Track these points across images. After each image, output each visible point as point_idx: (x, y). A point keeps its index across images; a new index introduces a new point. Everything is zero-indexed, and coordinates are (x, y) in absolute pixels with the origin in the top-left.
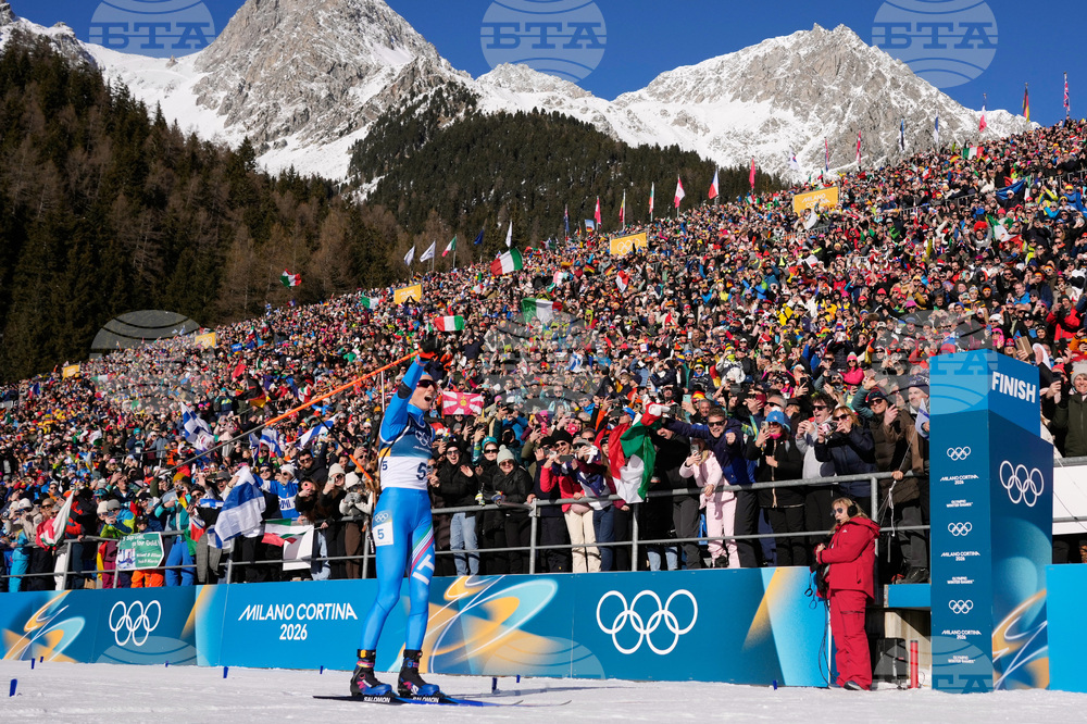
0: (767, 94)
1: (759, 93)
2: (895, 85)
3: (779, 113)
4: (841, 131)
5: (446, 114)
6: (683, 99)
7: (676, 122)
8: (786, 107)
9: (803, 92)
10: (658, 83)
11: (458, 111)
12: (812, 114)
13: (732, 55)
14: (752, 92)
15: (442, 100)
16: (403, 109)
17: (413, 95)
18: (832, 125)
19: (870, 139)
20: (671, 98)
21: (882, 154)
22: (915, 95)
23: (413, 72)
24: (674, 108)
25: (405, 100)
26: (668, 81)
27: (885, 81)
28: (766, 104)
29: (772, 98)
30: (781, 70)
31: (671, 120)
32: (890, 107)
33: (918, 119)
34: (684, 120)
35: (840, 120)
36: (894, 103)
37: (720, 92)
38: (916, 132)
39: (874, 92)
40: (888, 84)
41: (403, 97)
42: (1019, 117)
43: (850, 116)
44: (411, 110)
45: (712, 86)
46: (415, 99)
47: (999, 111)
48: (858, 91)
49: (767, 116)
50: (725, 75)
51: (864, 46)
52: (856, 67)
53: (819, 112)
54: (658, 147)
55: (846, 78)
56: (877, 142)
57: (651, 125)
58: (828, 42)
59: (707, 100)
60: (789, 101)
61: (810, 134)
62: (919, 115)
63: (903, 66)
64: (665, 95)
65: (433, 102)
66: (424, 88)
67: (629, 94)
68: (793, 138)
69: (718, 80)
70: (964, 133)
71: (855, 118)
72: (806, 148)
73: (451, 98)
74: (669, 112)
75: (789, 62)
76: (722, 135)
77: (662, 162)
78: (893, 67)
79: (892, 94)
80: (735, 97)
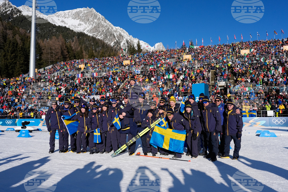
0: (79, 19)
1: (77, 18)
2: (102, 20)
3: (81, 23)
4: (93, 27)
5: (15, 14)
6: (62, 17)
7: (61, 22)
8: (82, 21)
9: (86, 19)
10: (56, 14)
11: (17, 14)
12: (87, 23)
13: (71, 10)
14: (76, 18)
15: (13, 11)
16: (4, 11)
17: (6, 9)
18: (91, 26)
19: (98, 29)
20: (59, 17)
21: (100, 32)
22: (106, 22)
23: (5, 4)
24: (61, 19)
25: (4, 10)
26: (58, 14)
27: (100, 19)
28: (78, 21)
29: (80, 19)
30: (81, 15)
31: (60, 21)
32: (102, 24)
33: (106, 27)
34: (63, 21)
35: (92, 25)
36: (102, 23)
37: (69, 17)
38: (106, 29)
39: (99, 21)
40: (101, 20)
41: (3, 9)
42: (121, 28)
43: (94, 25)
44: (6, 12)
45: (67, 16)
46: (6, 10)
47: (118, 27)
48: (96, 20)
49: (79, 23)
50: (70, 14)
51: (97, 12)
52: (96, 16)
53: (88, 23)
54: (62, 26)
55: (94, 18)
56: (99, 30)
57: (56, 21)
58: (90, 11)
59: (66, 18)
60: (83, 21)
61: (87, 27)
62: (106, 26)
63: (103, 17)
64: (58, 16)
65: (11, 11)
66: (8, 8)
67: (51, 15)
68: (84, 27)
69: (69, 15)
70: (114, 30)
71: (95, 25)
72: (86, 30)
73: (15, 11)
74: (60, 19)
75: (83, 13)
76: (70, 25)
77: (63, 29)
78: (102, 17)
79: (102, 22)
80: (72, 18)
